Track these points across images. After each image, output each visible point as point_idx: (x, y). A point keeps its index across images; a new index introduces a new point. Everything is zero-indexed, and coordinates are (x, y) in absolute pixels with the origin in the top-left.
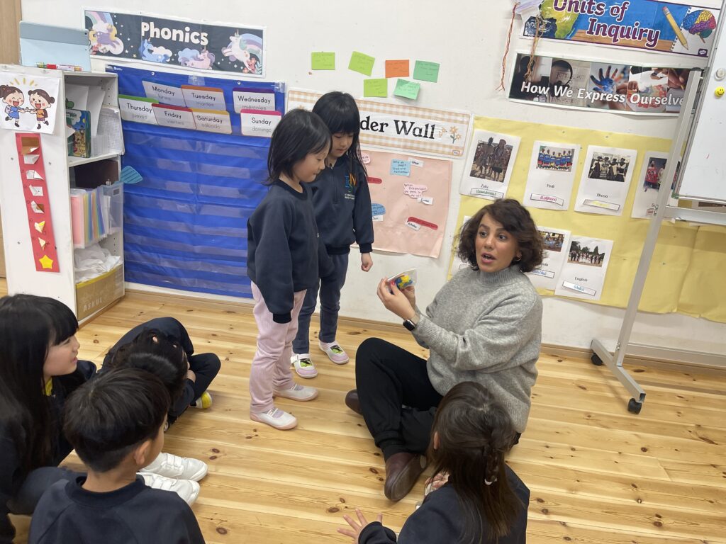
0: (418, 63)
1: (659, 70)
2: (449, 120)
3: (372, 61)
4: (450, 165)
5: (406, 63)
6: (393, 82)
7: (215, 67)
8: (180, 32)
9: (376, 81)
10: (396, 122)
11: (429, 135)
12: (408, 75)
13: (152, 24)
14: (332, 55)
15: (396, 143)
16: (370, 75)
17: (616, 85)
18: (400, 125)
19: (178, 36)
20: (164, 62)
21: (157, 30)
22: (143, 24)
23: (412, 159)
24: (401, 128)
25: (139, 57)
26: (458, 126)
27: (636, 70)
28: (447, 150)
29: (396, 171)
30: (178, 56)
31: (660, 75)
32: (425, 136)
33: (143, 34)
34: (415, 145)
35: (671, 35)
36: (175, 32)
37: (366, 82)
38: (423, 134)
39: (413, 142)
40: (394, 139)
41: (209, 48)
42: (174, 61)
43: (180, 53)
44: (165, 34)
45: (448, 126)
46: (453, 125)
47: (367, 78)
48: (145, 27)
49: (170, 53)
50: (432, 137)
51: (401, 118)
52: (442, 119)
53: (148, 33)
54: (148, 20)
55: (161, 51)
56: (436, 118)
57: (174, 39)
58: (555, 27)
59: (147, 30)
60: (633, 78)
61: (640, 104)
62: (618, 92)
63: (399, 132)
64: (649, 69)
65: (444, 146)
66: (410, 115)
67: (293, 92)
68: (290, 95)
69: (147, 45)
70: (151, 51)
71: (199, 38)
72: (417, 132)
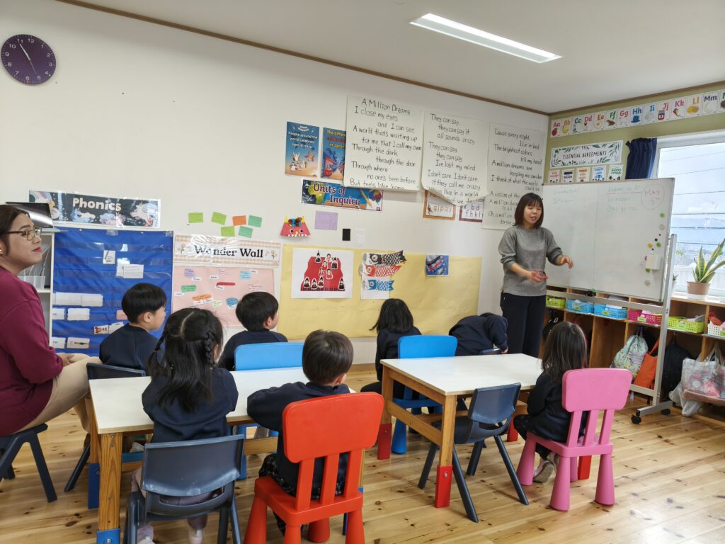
0: (251, 217)
2: (270, 247)
3: (225, 216)
4: (273, 270)
5: (244, 217)
6: (237, 228)
7: (126, 223)
8: (102, 204)
9: (227, 228)
10: (241, 249)
11: (260, 255)
12: (245, 223)
13: (81, 199)
14: (202, 214)
15: (242, 261)
16: (224, 224)
18: (244, 251)
19: (100, 206)
20: (89, 222)
21: (85, 203)
22: (75, 199)
23: (251, 270)
24: (245, 253)
25: (70, 219)
26: (275, 249)
28: (270, 263)
29: (243, 277)
30: (99, 218)
32: (258, 256)
33: (74, 205)
34: (253, 262)
35: (364, 201)
36: (98, 204)
37: (222, 228)
38: (257, 255)
39: (251, 260)
40: (240, 259)
41: (122, 213)
42: (97, 221)
43: (101, 216)
44: (91, 205)
45: (270, 250)
46: (272, 249)
47: (223, 226)
48: (75, 201)
49: (93, 216)
50: (261, 256)
51: (244, 248)
52: (266, 247)
53: (77, 205)
54: (78, 196)
55: (87, 216)
56: (263, 246)
57: (97, 207)
58: (315, 199)
59: (77, 202)
63: (243, 255)
65: (269, 261)
66: (249, 245)
67: (178, 236)
68: (177, 238)
69: (77, 212)
70: (79, 216)
71: (115, 207)
72: (253, 254)
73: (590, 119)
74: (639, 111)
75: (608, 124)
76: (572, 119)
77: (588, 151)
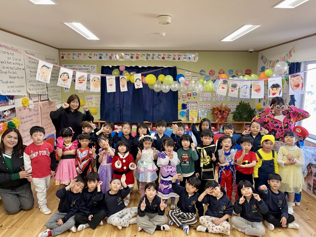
1: (8, 110)
17: (2, 116)
27: (5, 111)
31: (9, 111)
35: (7, 101)
60: (5, 113)
61: (8, 120)
62: (3, 118)
64: (7, 110)
73: (80, 54)
74: (102, 55)
75: (89, 58)
76: (71, 53)
77: (81, 68)
